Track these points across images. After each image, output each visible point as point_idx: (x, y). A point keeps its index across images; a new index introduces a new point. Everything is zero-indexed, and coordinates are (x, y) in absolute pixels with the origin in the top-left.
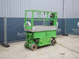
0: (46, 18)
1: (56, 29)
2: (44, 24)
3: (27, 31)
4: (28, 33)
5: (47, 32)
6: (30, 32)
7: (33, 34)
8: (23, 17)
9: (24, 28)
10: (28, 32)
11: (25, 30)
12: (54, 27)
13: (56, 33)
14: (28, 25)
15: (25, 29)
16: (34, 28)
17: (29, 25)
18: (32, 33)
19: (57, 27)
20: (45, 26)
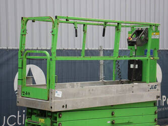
0: (112, 51)
1: (155, 99)
2: (102, 76)
3: (29, 108)
4: (33, 117)
5: (117, 112)
6: (43, 114)
7: (56, 119)
8: (10, 48)
9: (14, 95)
10: (31, 112)
11: (22, 101)
12: (144, 90)
13: (156, 116)
14: (34, 82)
15: (19, 97)
16: (58, 94)
17: (38, 83)
18: (50, 117)
19: (159, 88)
20: (105, 84)
